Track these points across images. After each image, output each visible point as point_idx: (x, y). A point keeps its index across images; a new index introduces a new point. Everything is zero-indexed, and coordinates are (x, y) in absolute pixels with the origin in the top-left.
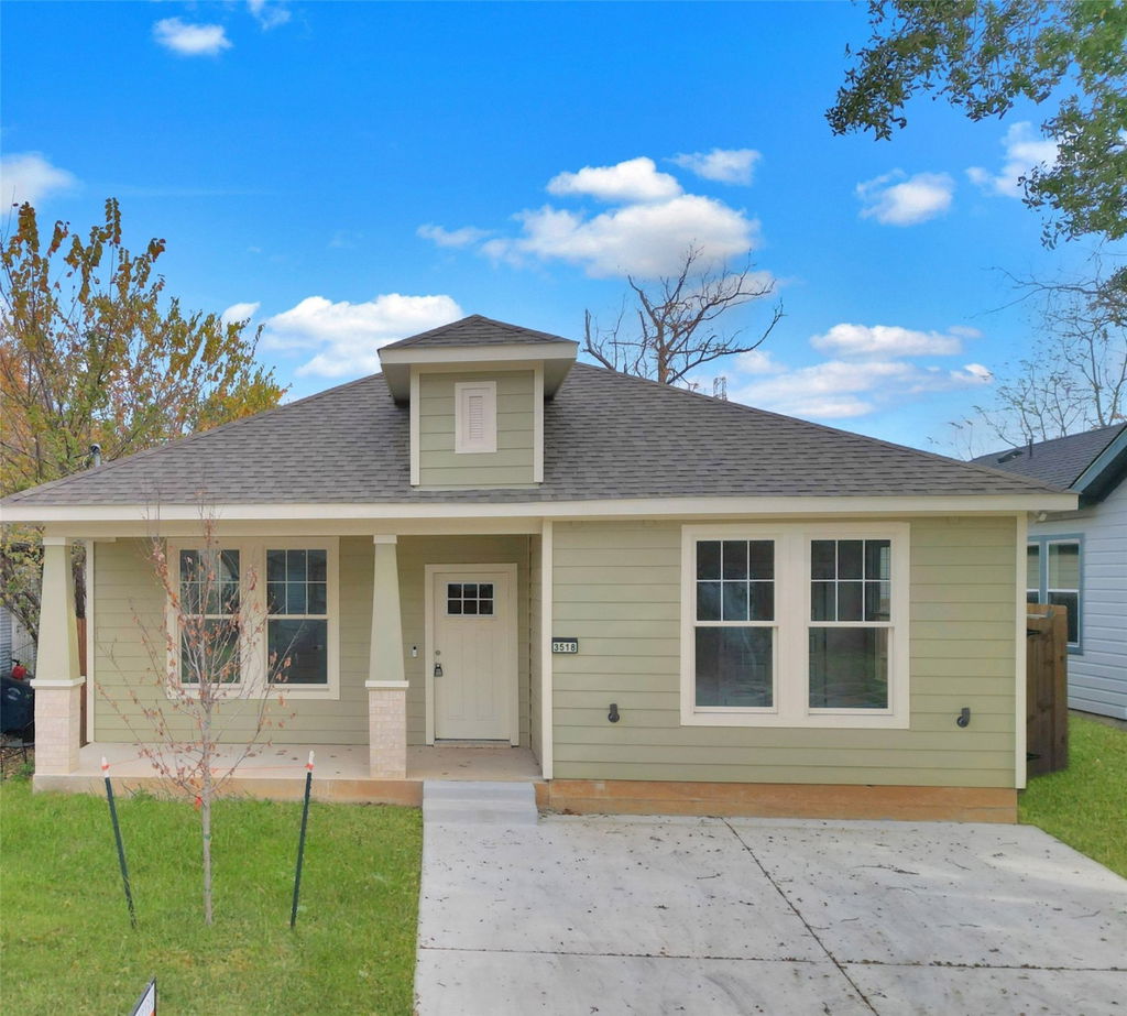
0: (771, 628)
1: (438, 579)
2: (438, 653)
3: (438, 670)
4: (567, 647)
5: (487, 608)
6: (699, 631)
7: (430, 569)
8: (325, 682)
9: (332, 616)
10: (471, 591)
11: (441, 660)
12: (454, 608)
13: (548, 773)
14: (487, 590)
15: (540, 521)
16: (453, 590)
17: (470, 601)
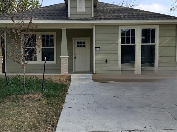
0: (134, 45)
1: (75, 40)
2: (75, 55)
3: (75, 58)
4: (98, 49)
5: (84, 46)
6: (122, 46)
7: (73, 39)
8: (54, 60)
9: (55, 47)
10: (81, 43)
11: (76, 56)
12: (78, 46)
13: (94, 72)
14: (84, 43)
15: (93, 24)
16: (78, 43)
17: (81, 45)
